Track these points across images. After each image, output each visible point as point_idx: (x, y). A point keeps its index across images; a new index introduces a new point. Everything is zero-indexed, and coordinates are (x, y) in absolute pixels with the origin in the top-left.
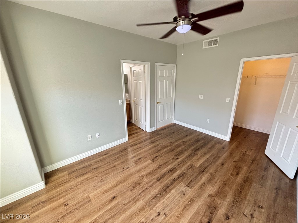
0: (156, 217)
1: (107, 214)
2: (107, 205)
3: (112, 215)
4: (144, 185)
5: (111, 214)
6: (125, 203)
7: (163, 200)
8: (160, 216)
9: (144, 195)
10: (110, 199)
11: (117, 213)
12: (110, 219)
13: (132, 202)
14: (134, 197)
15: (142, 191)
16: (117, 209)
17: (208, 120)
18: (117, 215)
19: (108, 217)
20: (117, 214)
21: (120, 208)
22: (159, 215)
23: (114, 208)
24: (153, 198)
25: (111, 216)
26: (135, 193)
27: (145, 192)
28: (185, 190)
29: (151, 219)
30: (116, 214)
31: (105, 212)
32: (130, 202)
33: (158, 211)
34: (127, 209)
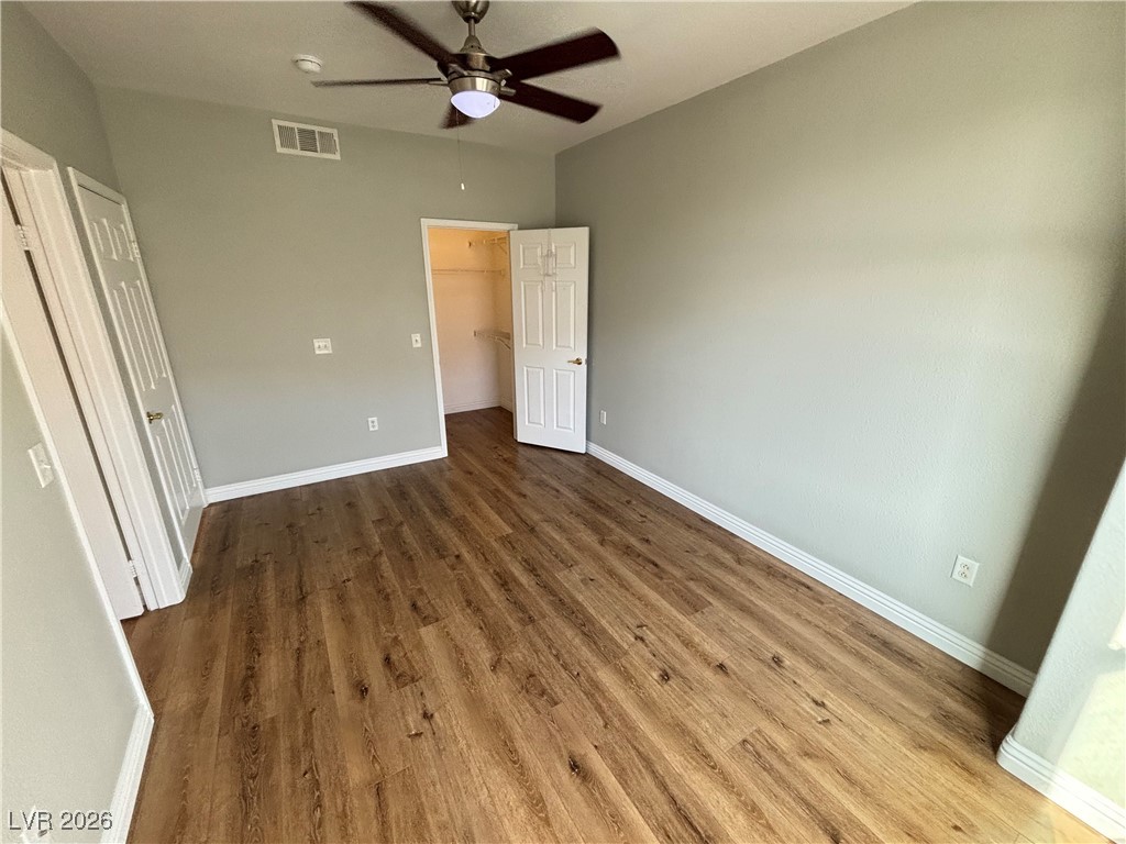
0: (647, 646)
1: (639, 784)
2: (604, 793)
3: (641, 767)
4: (541, 662)
5: (640, 771)
6: (601, 723)
7: (603, 622)
8: (645, 637)
9: (581, 666)
10: (578, 781)
11: (635, 748)
12: (653, 773)
13: (600, 701)
14: (582, 694)
15: (563, 670)
16: (621, 748)
17: (373, 422)
18: (641, 749)
19: (649, 782)
20: (637, 746)
21: (618, 738)
22: (642, 639)
23: (616, 761)
24: (592, 644)
25: (643, 770)
26: (568, 692)
27: (569, 661)
28: (580, 574)
29: (651, 657)
30: (637, 750)
31: (628, 794)
32: (599, 709)
33: (633, 640)
34: (623, 717)
